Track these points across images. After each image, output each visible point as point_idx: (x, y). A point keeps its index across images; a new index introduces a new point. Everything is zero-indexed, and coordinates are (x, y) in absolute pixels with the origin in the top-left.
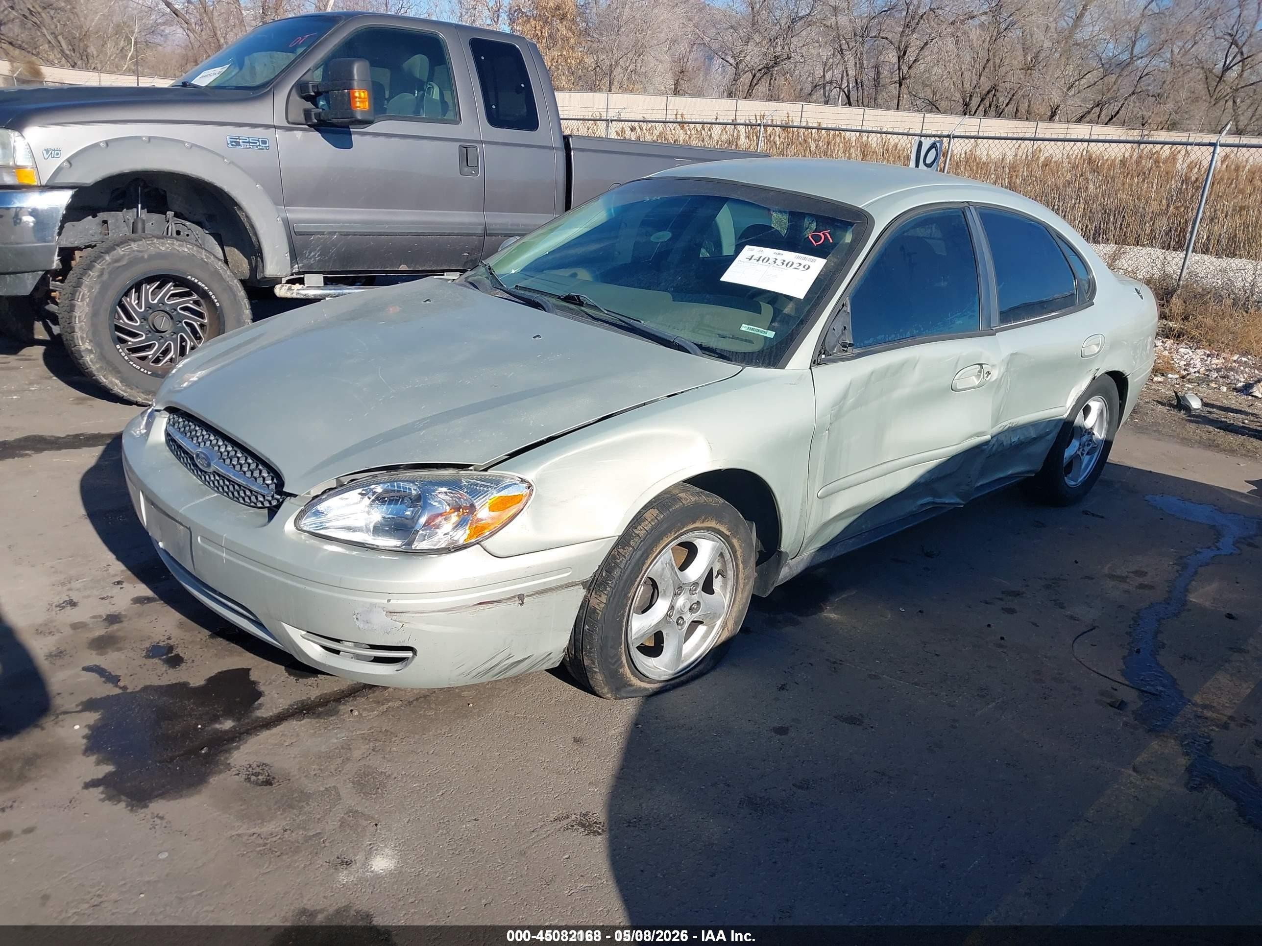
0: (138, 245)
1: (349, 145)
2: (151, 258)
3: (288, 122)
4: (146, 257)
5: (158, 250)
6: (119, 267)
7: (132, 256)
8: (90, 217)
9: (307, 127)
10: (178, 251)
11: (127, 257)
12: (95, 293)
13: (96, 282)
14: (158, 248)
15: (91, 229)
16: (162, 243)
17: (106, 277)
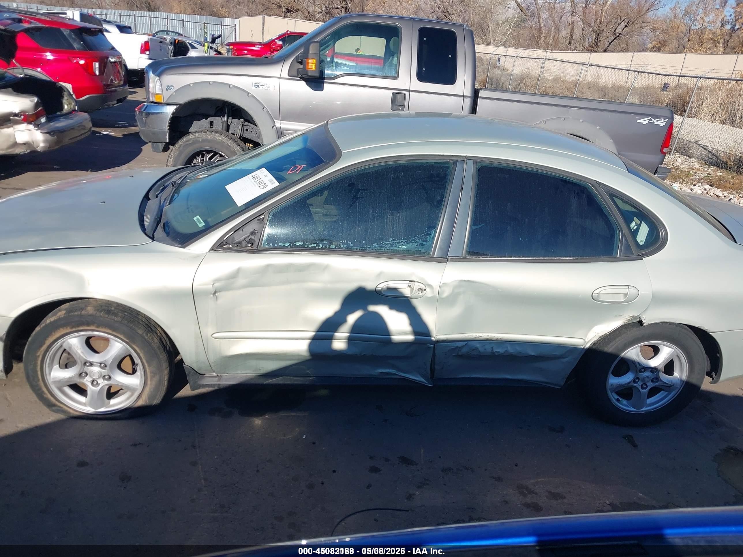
0: (199, 134)
1: (321, 89)
2: (203, 141)
3: (289, 76)
4: (201, 140)
5: (206, 138)
6: (188, 144)
7: (195, 139)
8: (205, 119)
9: (299, 78)
10: (216, 139)
11: (192, 140)
12: (176, 156)
13: (177, 151)
14: (207, 136)
15: (204, 125)
16: (210, 134)
17: (181, 148)
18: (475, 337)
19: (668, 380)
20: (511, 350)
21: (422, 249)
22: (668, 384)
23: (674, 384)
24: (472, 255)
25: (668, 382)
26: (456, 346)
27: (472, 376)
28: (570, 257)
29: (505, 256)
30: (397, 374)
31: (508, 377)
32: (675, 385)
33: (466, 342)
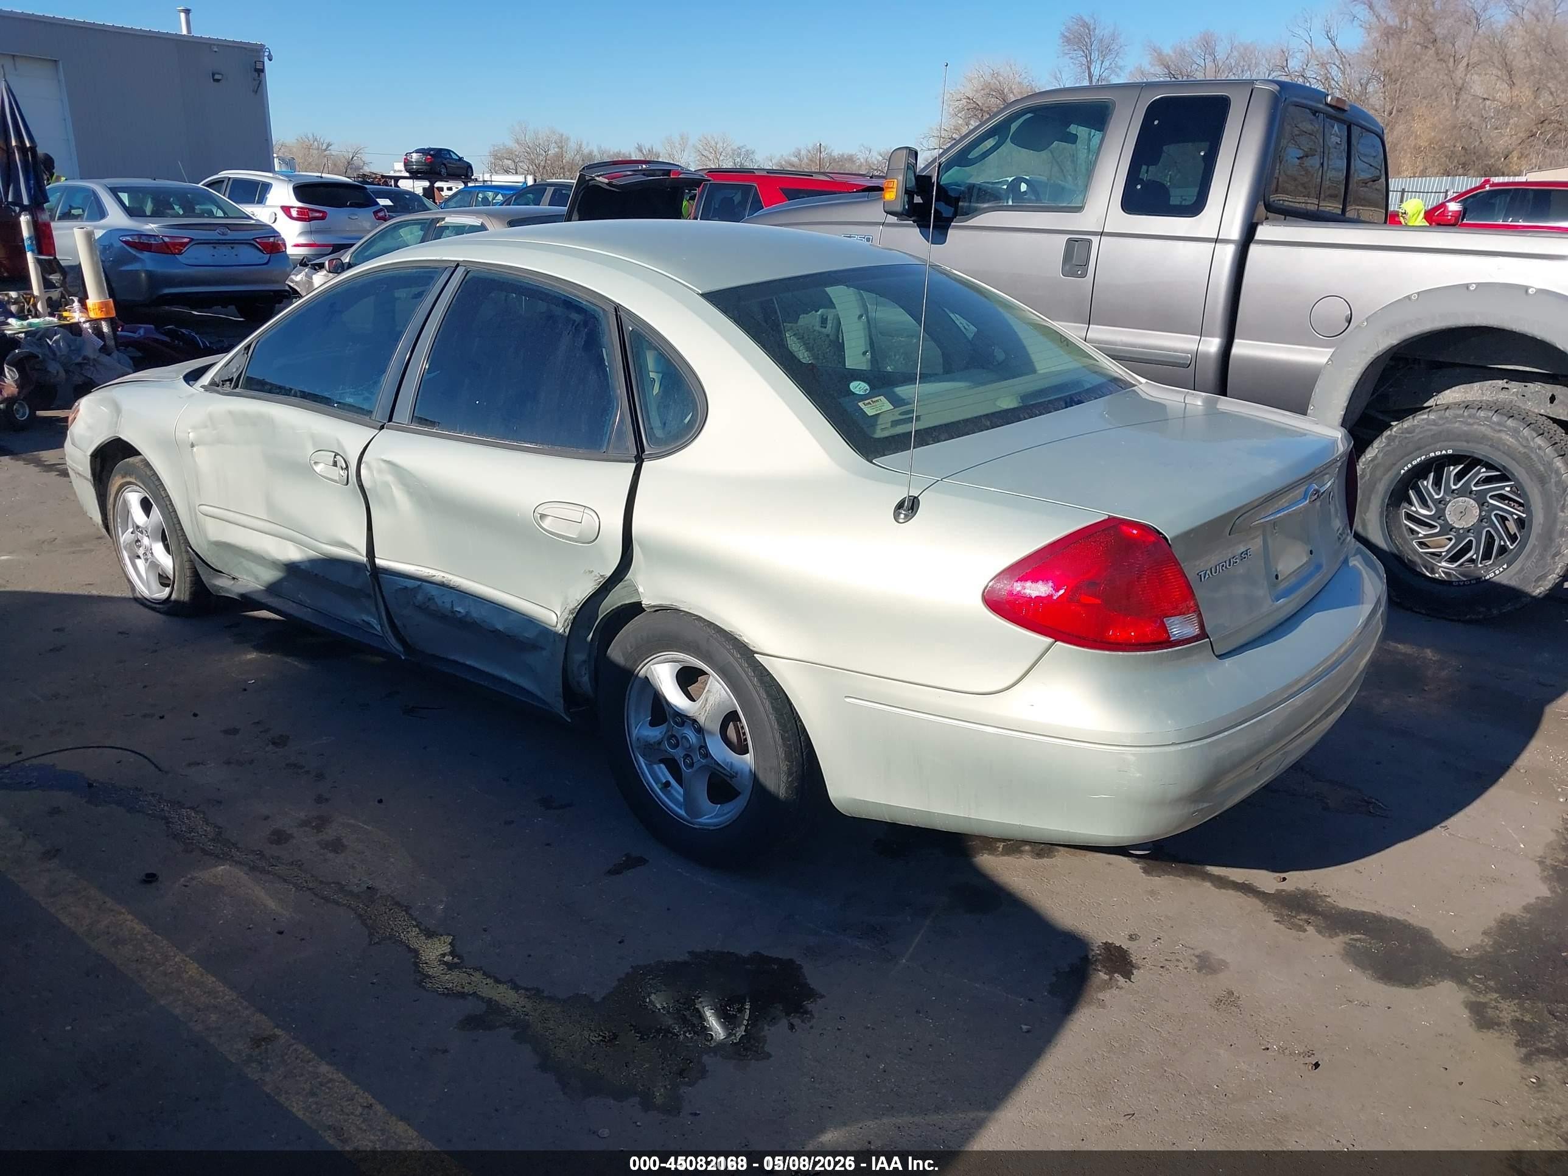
18: (427, 575)
19: (725, 760)
20: (476, 613)
21: (366, 407)
22: (725, 769)
23: (737, 774)
24: (420, 423)
25: (723, 763)
26: (404, 585)
27: (468, 663)
28: (536, 443)
29: (455, 430)
30: (374, 628)
31: (507, 676)
32: (738, 776)
33: (419, 583)
